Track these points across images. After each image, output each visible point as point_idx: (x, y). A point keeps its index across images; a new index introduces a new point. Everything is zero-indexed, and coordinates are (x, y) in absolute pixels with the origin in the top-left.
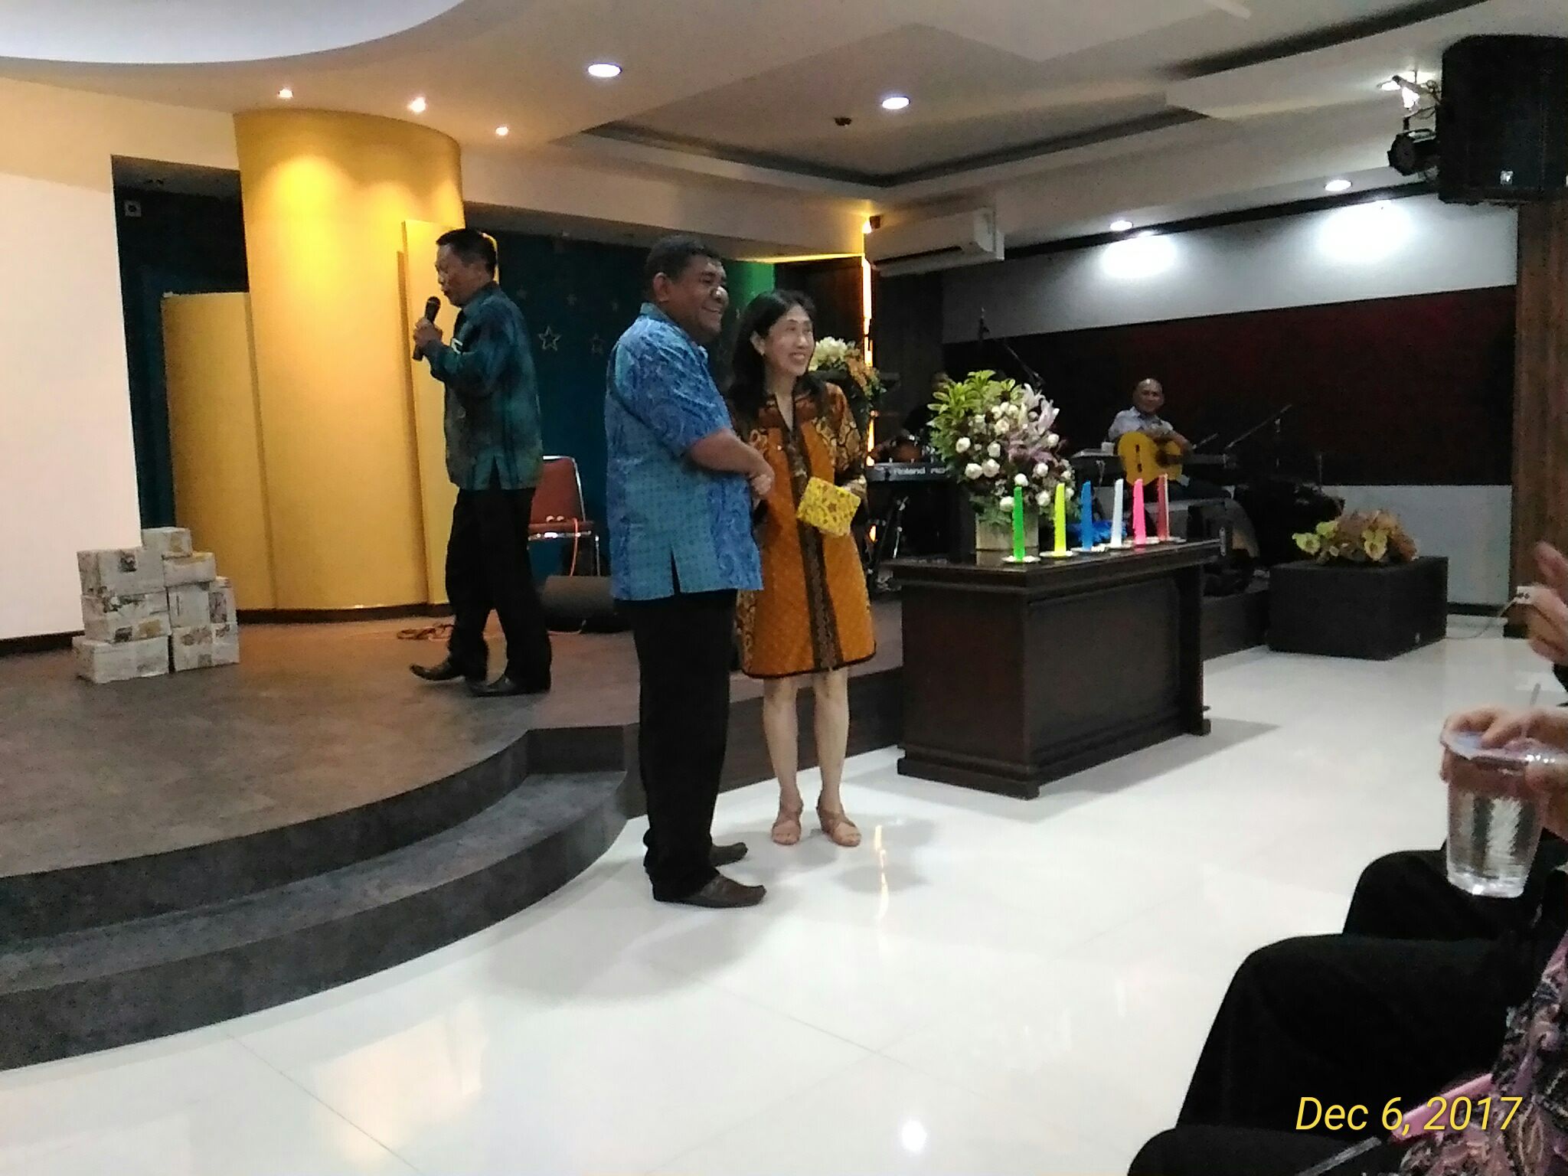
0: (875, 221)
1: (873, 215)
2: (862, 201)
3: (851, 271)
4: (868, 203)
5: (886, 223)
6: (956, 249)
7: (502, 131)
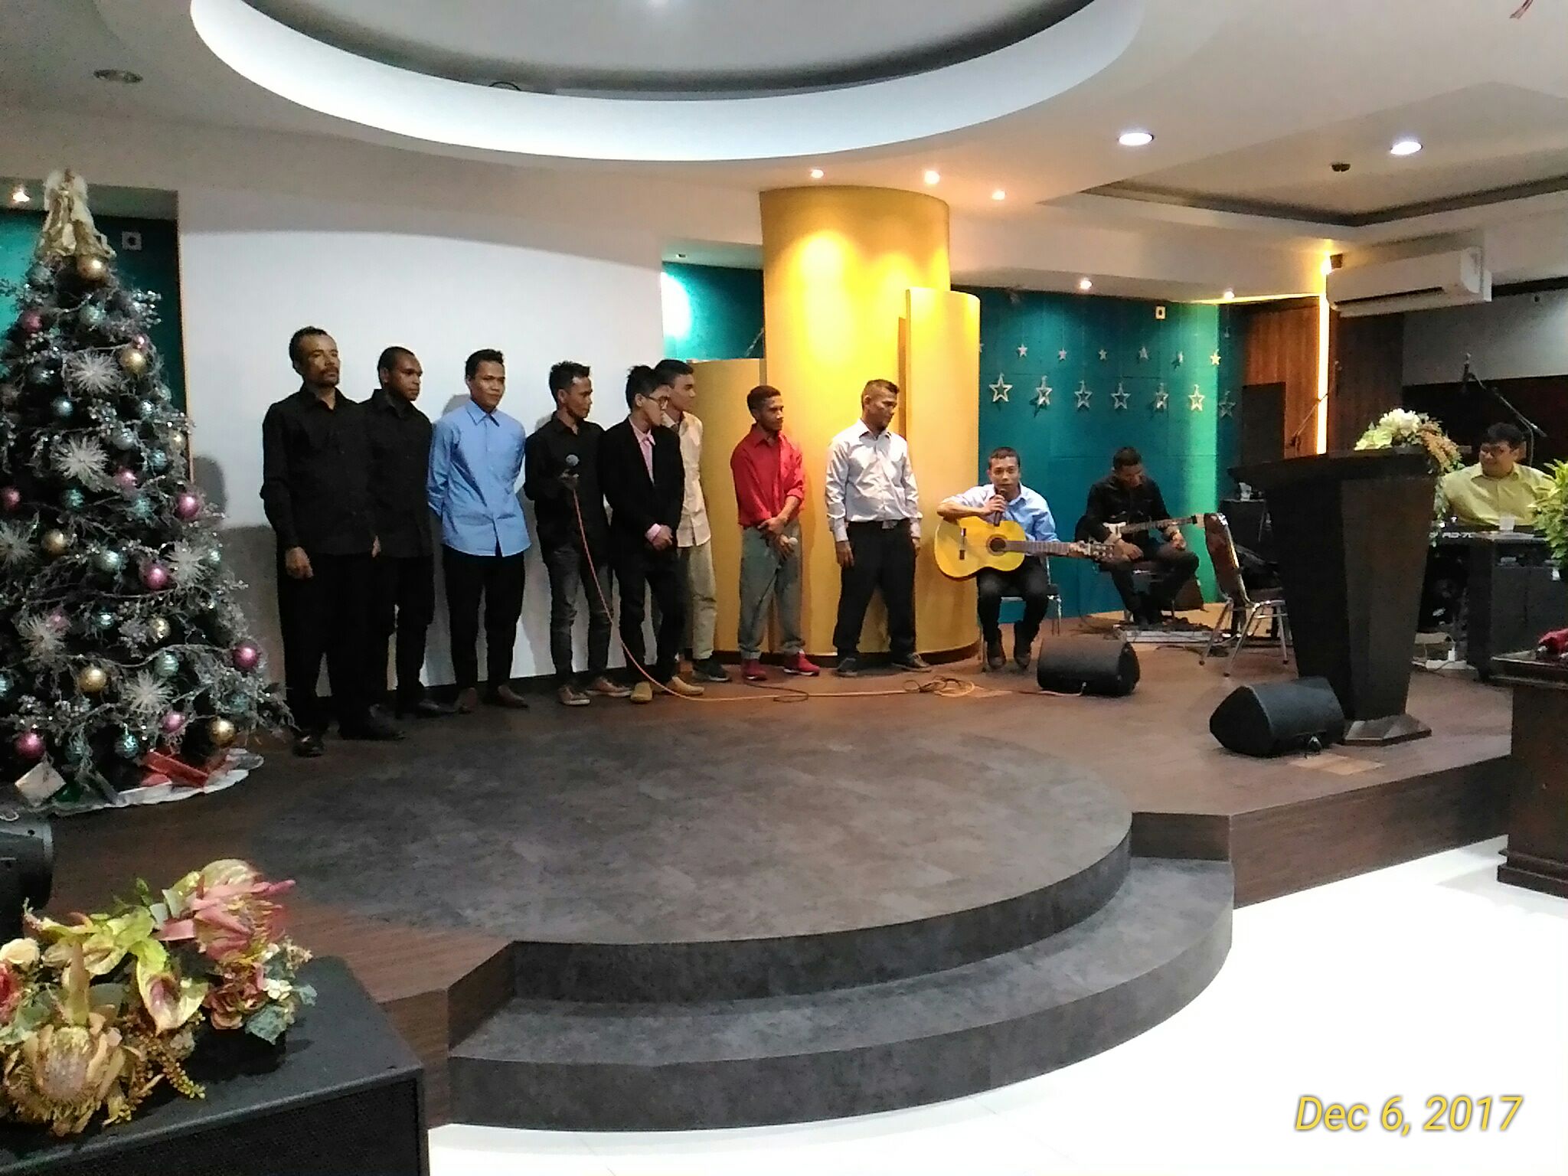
0: (1337, 260)
1: (1336, 252)
2: (1321, 240)
3: (1306, 312)
4: (1329, 242)
5: (1347, 263)
6: (1437, 290)
7: (999, 195)
